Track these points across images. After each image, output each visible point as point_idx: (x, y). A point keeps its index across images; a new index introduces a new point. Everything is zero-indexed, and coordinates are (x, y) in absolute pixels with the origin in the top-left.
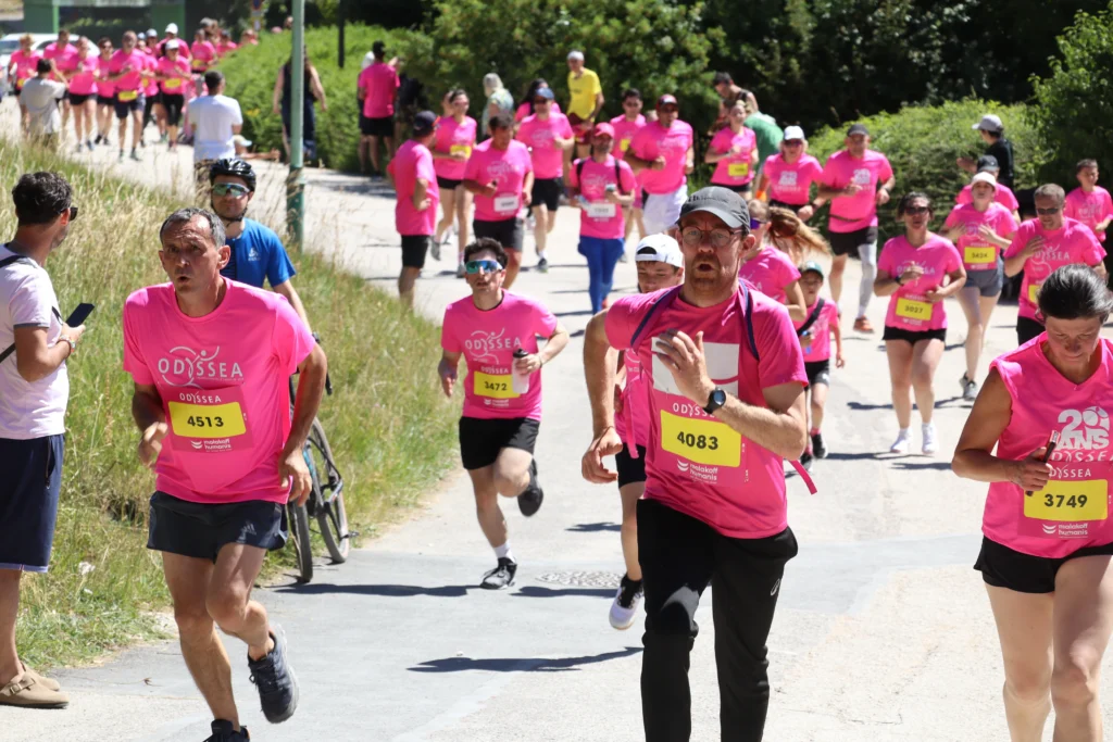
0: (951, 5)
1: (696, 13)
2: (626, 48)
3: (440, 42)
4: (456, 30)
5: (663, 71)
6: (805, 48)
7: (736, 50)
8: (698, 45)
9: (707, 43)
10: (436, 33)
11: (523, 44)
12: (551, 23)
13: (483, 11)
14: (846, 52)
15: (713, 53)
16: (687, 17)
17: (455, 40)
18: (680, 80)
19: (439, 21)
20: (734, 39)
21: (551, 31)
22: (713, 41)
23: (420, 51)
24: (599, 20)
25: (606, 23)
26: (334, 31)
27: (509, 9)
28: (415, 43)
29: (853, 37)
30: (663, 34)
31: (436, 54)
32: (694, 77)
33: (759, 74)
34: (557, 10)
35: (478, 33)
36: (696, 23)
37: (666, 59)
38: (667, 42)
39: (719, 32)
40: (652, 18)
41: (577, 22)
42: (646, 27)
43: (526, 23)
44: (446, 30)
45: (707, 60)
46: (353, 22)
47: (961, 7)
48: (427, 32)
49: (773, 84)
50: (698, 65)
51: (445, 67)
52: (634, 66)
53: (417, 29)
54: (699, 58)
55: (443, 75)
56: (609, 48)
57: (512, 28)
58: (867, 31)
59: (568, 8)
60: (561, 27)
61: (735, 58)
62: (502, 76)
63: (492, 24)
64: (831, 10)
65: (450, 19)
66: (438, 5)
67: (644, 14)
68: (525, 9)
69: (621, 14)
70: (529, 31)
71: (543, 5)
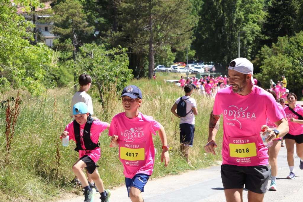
2: (296, 74)
3: (264, 75)
4: (266, 73)
5: (302, 78)
11: (277, 74)
12: (282, 71)
13: (270, 70)
17: (266, 75)
19: (263, 72)
21: (283, 72)
24: (291, 70)
25: (292, 70)
27: (275, 69)
28: (259, 76)
30: (302, 72)
31: (263, 77)
34: (283, 69)
35: (270, 73)
41: (287, 70)
42: (299, 71)
43: (278, 71)
44: (264, 73)
48: (261, 73)
51: (264, 79)
52: (297, 77)
53: (259, 73)
55: (264, 80)
56: (293, 75)
57: (276, 72)
59: (285, 68)
60: (284, 72)
63: (272, 71)
65: (265, 71)
66: (263, 69)
67: (299, 69)
68: (278, 69)
69: (295, 69)
70: (278, 72)
71: (281, 68)
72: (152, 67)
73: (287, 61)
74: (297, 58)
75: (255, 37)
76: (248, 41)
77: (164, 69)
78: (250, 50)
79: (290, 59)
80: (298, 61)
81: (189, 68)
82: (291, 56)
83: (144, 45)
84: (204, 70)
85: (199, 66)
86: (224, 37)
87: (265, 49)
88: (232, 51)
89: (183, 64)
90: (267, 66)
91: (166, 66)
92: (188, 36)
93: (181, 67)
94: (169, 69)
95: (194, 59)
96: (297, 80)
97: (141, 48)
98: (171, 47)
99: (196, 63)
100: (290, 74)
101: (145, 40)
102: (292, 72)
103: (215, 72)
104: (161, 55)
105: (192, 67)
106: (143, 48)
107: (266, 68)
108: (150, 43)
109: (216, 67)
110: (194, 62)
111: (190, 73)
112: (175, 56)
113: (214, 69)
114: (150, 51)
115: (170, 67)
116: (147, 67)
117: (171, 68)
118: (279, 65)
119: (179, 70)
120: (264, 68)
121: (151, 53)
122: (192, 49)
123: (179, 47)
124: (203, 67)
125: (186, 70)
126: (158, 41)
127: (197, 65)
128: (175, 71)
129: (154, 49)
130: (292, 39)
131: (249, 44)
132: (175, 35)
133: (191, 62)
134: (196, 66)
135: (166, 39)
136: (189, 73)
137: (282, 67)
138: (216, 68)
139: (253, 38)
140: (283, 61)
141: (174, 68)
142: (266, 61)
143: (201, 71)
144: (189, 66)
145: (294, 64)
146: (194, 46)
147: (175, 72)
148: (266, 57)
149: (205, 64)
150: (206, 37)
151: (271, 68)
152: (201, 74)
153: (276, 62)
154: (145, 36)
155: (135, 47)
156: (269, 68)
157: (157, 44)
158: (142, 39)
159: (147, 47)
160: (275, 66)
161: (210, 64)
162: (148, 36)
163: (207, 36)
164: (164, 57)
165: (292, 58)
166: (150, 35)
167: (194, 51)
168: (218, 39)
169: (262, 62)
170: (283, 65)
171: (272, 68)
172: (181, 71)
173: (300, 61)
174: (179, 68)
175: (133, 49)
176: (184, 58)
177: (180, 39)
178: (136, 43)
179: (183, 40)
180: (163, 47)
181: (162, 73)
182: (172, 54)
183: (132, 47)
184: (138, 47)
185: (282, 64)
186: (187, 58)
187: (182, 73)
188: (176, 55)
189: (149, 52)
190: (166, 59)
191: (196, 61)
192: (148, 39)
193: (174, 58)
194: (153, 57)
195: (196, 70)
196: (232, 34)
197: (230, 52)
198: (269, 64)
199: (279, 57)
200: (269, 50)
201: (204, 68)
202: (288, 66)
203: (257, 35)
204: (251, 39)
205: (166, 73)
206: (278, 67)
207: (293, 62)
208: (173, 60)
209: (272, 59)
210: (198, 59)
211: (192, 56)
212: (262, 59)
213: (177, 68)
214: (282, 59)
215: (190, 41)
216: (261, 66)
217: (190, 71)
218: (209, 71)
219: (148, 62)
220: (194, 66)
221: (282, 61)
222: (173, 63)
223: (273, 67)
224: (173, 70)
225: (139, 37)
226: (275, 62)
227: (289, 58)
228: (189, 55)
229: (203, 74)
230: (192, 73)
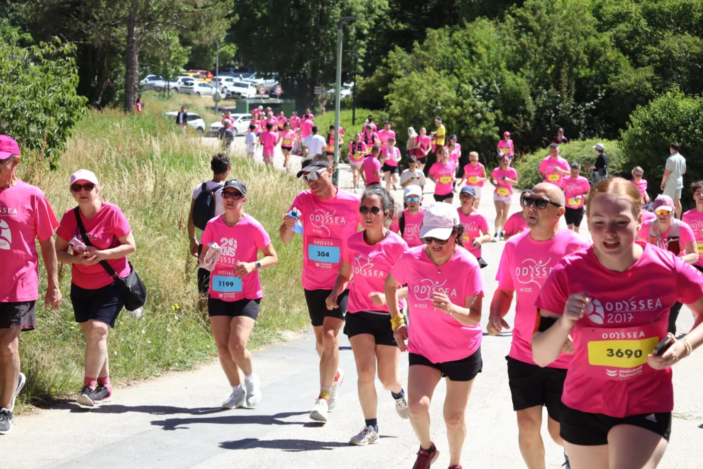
0: (589, 102)
1: (490, 104)
2: (463, 118)
3: (391, 115)
4: (398, 110)
5: (477, 126)
6: (532, 118)
7: (505, 118)
8: (491, 116)
9: (495, 116)
10: (390, 111)
11: (423, 116)
12: (434, 108)
13: (408, 103)
14: (548, 119)
15: (497, 120)
16: (487, 106)
17: (397, 115)
18: (484, 130)
19: (391, 107)
20: (505, 114)
21: (434, 111)
22: (497, 115)
23: (384, 119)
24: (453, 107)
25: (456, 108)
26: (351, 111)
27: (418, 103)
28: (382, 116)
29: (551, 114)
30: (478, 112)
32: (489, 128)
33: (515, 128)
34: (437, 103)
35: (406, 112)
36: (490, 108)
37: (478, 121)
38: (479, 115)
39: (499, 112)
40: (473, 106)
41: (444, 108)
42: (471, 110)
43: (424, 108)
44: (394, 110)
45: (494, 122)
46: (358, 108)
47: (592, 103)
48: (386, 111)
49: (521, 132)
50: (491, 124)
52: (466, 124)
53: (383, 110)
54: (491, 121)
56: (456, 117)
57: (419, 110)
58: (556, 111)
59: (441, 102)
60: (438, 110)
61: (505, 121)
62: (415, 128)
63: (411, 108)
64: (543, 104)
65: (395, 106)
66: (391, 101)
67: (470, 104)
68: (424, 103)
69: (461, 105)
70: (426, 111)
71: (431, 101)
72: (132, 80)
73: (444, 86)
74: (467, 81)
75: (375, 20)
76: (359, 30)
77: (161, 83)
78: (362, 51)
79: (453, 81)
80: (470, 88)
81: (221, 84)
82: (456, 74)
83: (116, 26)
84: (254, 90)
85: (245, 81)
86: (304, 17)
87: (397, 55)
88: (321, 50)
89: (207, 74)
90: (401, 95)
91: (167, 78)
92: (220, 11)
93: (202, 81)
94: (172, 84)
95: (233, 62)
96: (466, 131)
97: (108, 34)
98: (180, 37)
99: (237, 73)
100: (451, 115)
101: (118, 15)
102: (456, 111)
103: (281, 97)
104: (156, 55)
105: (228, 83)
106: (113, 34)
107: (399, 100)
108: (129, 22)
109: (284, 85)
110: (232, 69)
111: (223, 96)
112: (189, 55)
113: (279, 91)
114: (128, 43)
115: (175, 81)
116: (121, 80)
117: (178, 83)
118: (428, 94)
119: (196, 88)
120: (393, 99)
121: (131, 47)
122: (228, 40)
123: (199, 37)
124: (254, 85)
125: (214, 90)
126: (150, 19)
127: (241, 79)
128: (187, 90)
129: (140, 37)
130: (458, 35)
131: (360, 35)
132: (191, 8)
133: (225, 69)
134: (237, 80)
135: (167, 16)
136: (219, 96)
137: (434, 100)
138: (283, 88)
139: (369, 24)
140: (437, 86)
141: (186, 84)
142: (398, 83)
143: (249, 93)
144: (220, 80)
145: (461, 95)
146: (235, 34)
147: (188, 94)
148: (399, 73)
149: (258, 77)
150: (264, 15)
151: (408, 99)
152: (248, 102)
153: (422, 86)
154: (118, 6)
155: (93, 32)
156: (406, 101)
157: (146, 28)
158: (109, 11)
159: (122, 31)
160: (418, 96)
161: (270, 77)
162: (126, 5)
163: (264, 11)
164: (163, 59)
165: (456, 80)
166: (130, 5)
167: (233, 45)
168: (290, 20)
169: (390, 86)
170: (437, 96)
171: (410, 99)
172: (203, 90)
173: (474, 88)
174: (196, 82)
175: (88, 35)
176: (210, 61)
177: (202, 18)
178: (95, 20)
179: (210, 20)
180: (161, 34)
181: (158, 94)
182: (181, 49)
183: (87, 29)
184: (100, 30)
185: (434, 93)
186: (215, 59)
187: (203, 96)
188: (190, 52)
189: (126, 43)
190: (168, 64)
191: (237, 68)
192: (123, 13)
193: (186, 60)
194: (136, 57)
195: (237, 89)
196: (322, 10)
197: (317, 53)
198: (406, 91)
199: (428, 77)
200: (407, 58)
201: (256, 86)
202: (446, 98)
203: (380, 16)
204: (366, 25)
205: (166, 94)
206: (426, 98)
207: (458, 90)
208: (183, 64)
209: (413, 80)
210: (242, 64)
211: (229, 55)
212: (390, 78)
213: (192, 84)
214: (435, 81)
215: (226, 24)
216: (387, 94)
217: (223, 92)
218: (266, 93)
219: (123, 68)
220: (232, 80)
221: (434, 86)
222: (182, 70)
223: (415, 98)
224: (181, 87)
225: (103, 8)
226: (418, 87)
227: (450, 79)
228: (222, 53)
229: (252, 102)
230: (228, 98)
